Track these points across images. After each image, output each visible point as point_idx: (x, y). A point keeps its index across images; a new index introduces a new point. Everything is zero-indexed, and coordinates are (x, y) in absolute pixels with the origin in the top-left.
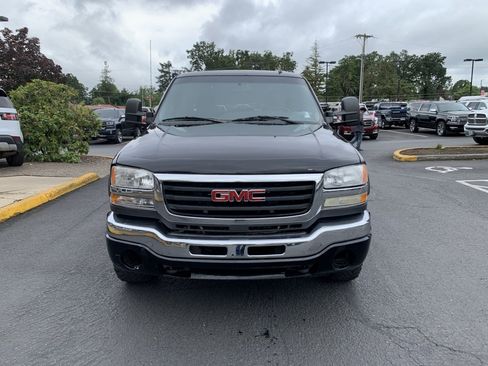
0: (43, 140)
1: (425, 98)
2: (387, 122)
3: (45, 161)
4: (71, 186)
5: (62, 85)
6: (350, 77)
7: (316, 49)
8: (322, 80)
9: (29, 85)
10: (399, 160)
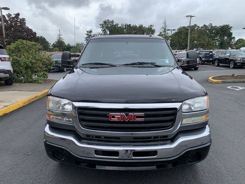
0: (24, 71)
1: (221, 48)
2: (202, 61)
3: (25, 82)
4: (36, 97)
5: (33, 43)
6: (183, 37)
7: (165, 23)
8: (168, 39)
9: (17, 42)
10: (212, 83)
